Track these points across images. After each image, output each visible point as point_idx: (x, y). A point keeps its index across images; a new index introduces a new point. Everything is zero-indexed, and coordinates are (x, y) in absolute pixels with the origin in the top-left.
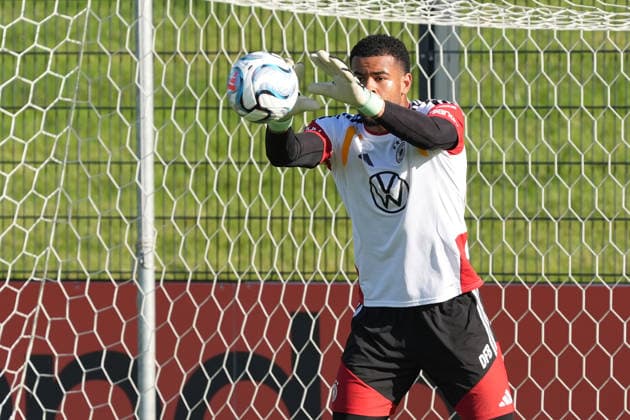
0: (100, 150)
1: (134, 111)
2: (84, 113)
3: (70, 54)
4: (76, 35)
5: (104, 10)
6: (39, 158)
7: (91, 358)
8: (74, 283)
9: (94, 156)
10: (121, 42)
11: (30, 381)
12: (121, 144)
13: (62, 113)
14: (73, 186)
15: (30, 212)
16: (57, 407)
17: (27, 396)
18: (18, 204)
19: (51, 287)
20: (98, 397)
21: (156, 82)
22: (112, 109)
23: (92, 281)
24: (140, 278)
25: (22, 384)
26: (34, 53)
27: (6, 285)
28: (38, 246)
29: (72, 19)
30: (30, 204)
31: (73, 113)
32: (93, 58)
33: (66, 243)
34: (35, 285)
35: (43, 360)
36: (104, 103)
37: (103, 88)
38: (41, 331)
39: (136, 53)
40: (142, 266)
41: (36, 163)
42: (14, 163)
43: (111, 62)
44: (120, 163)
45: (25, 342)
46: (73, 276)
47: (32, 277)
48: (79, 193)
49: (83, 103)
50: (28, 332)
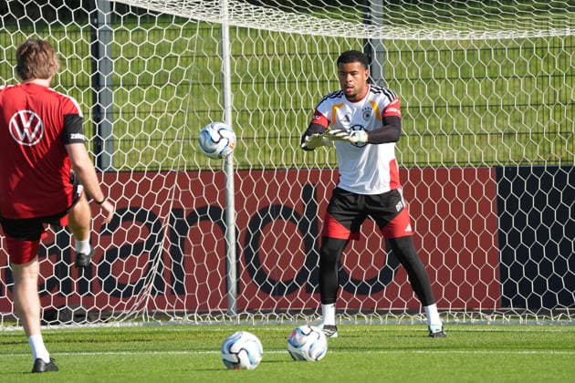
0: (205, 104)
1: (221, 85)
2: (196, 87)
3: (188, 57)
4: (191, 48)
5: (205, 35)
6: (174, 110)
7: (202, 209)
8: (193, 172)
9: (202, 108)
10: (214, 50)
11: (172, 222)
12: (215, 101)
13: (185, 87)
14: (191, 123)
15: (170, 137)
16: (186, 234)
17: (170, 229)
18: (164, 133)
19: (181, 175)
20: (206, 229)
21: (232, 70)
22: (210, 84)
23: (202, 171)
24: (226, 169)
25: (168, 224)
26: (170, 57)
27: (159, 173)
28: (175, 154)
29: (189, 39)
30: (170, 133)
31: (191, 86)
32: (200, 59)
33: (188, 151)
34: (173, 174)
35: (178, 211)
36: (206, 81)
37: (205, 74)
38: (177, 197)
39: (222, 56)
40: (227, 163)
41: (172, 112)
42: (161, 112)
43: (209, 60)
44: (215, 111)
45: (169, 203)
46: (192, 169)
47: (172, 169)
48: (194, 127)
49: (195, 81)
50: (170, 197)
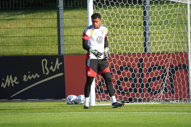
0: (181, 31)
1: (187, 24)
2: (178, 25)
3: (176, 15)
4: (177, 11)
5: (181, 7)
6: (170, 32)
7: (180, 66)
8: (177, 53)
9: (180, 32)
10: (184, 13)
11: (170, 70)
12: (184, 30)
13: (174, 25)
14: (176, 37)
15: (169, 41)
16: (174, 74)
17: (169, 72)
18: (167, 40)
19: (173, 54)
20: (181, 72)
22: (183, 24)
23: (180, 53)
24: (188, 52)
25: (168, 70)
26: (169, 15)
27: (165, 54)
28: (171, 47)
29: (176, 9)
30: (169, 40)
31: (176, 24)
32: (179, 15)
33: (175, 46)
34: (170, 54)
35: (172, 66)
36: (181, 23)
37: (181, 20)
38: (171, 61)
39: (187, 14)
40: (188, 50)
41: (170, 33)
42: (166, 33)
43: (182, 16)
44: (184, 33)
45: (169, 63)
46: (176, 52)
47: (169, 52)
48: (177, 38)
49: (178, 23)
50: (169, 61)
